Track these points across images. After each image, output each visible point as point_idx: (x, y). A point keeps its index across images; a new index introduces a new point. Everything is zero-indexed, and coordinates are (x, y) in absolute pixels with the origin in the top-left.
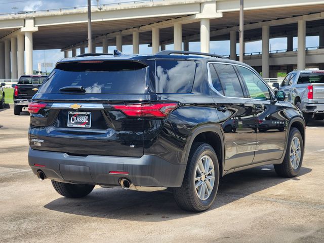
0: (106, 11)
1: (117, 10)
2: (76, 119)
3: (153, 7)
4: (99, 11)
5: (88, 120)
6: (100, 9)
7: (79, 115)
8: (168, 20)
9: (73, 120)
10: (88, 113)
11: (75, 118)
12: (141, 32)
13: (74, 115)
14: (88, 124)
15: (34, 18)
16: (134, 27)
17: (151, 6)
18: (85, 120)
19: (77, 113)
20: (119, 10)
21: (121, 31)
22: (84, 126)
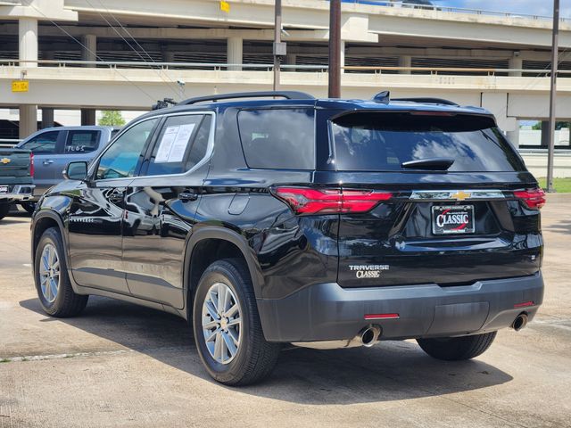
2: (447, 219)
5: (469, 219)
7: (451, 211)
9: (441, 221)
10: (469, 207)
11: (444, 217)
13: (443, 212)
14: (469, 226)
18: (462, 219)
19: (448, 208)
22: (463, 231)
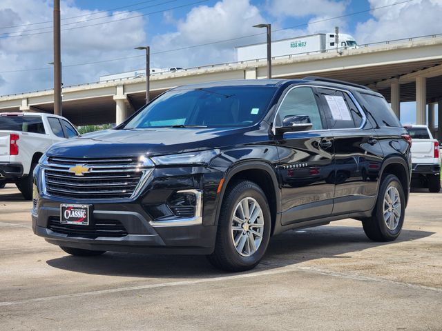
0: (348, 56)
1: (362, 55)
3: (412, 48)
4: (339, 56)
6: (341, 54)
8: (437, 65)
12: (402, 83)
15: (256, 68)
16: (393, 77)
17: (409, 46)
20: (365, 54)
21: (376, 83)
